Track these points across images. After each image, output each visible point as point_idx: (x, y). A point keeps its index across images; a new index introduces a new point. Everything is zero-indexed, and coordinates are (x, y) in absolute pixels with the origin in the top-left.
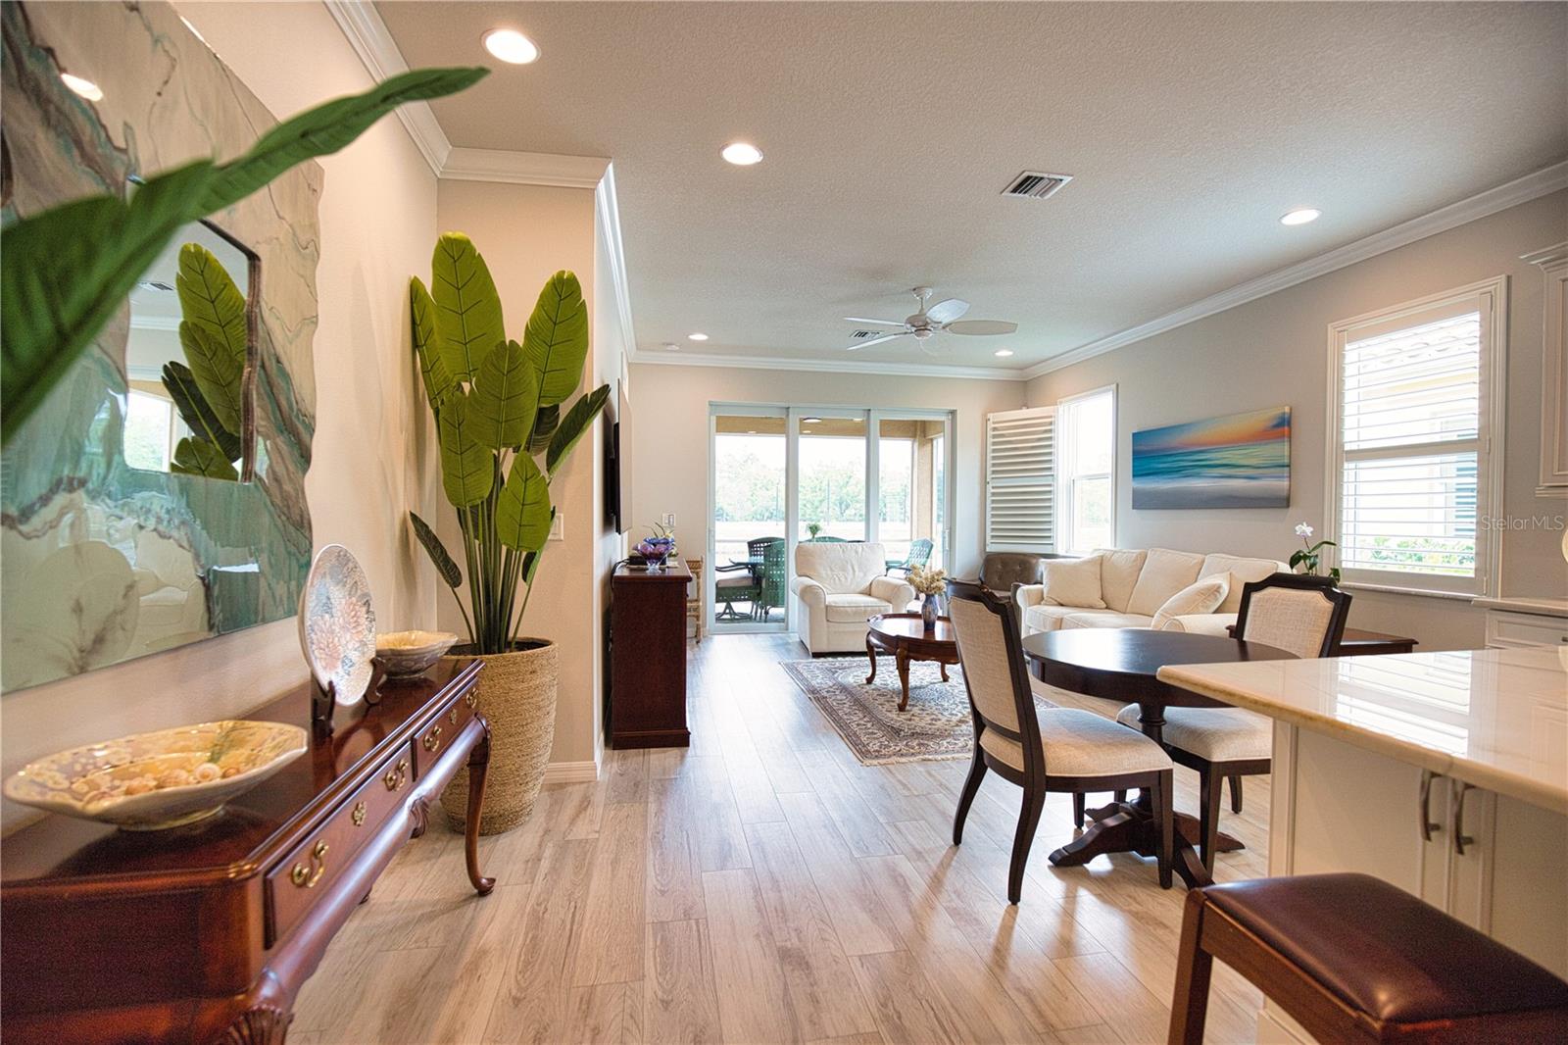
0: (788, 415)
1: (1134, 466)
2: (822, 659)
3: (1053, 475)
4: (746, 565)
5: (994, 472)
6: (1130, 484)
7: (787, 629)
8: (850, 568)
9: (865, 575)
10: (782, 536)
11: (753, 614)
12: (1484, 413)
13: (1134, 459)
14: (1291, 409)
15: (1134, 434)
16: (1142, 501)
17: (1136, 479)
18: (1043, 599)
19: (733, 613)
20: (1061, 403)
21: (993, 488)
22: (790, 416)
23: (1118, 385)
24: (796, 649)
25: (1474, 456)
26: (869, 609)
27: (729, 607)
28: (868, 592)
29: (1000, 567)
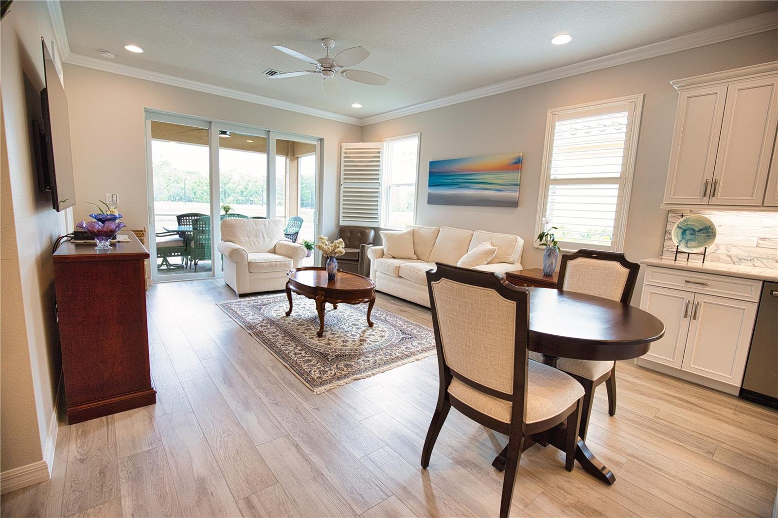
0: (210, 128)
1: (429, 181)
2: (247, 299)
3: (379, 183)
4: (178, 232)
5: (345, 179)
6: (426, 190)
7: (214, 276)
8: (261, 235)
9: (271, 240)
10: (208, 213)
11: (184, 264)
12: (625, 164)
13: (430, 176)
14: (523, 154)
15: (430, 162)
16: (432, 200)
17: (430, 187)
18: (383, 254)
19: (168, 264)
20: (385, 141)
21: (344, 188)
22: (212, 128)
23: (421, 133)
24: (225, 291)
25: (617, 186)
26: (278, 263)
27: (165, 260)
28: (274, 251)
29: (349, 234)
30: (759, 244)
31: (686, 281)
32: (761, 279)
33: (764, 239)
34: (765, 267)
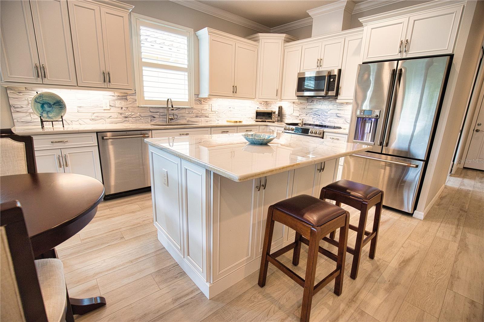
30: (79, 110)
31: (52, 142)
32: (95, 131)
33: (80, 107)
34: (85, 124)
